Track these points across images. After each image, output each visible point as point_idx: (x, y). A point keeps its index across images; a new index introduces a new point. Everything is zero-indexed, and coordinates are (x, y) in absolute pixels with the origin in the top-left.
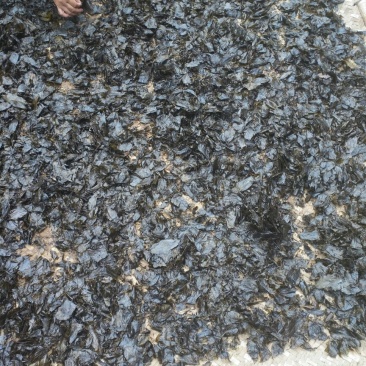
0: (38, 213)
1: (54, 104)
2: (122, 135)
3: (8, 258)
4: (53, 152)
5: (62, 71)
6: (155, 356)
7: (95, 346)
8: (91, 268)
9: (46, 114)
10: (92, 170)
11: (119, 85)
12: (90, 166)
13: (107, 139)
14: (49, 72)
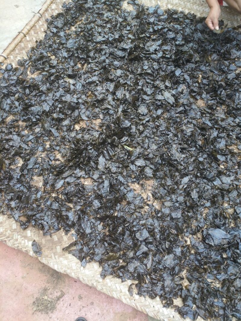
0: (151, 168)
1: (190, 110)
2: (223, 149)
3: (123, 184)
4: (176, 138)
5: (203, 93)
6: (181, 296)
7: (149, 266)
8: (166, 219)
9: (182, 113)
10: (194, 161)
11: (235, 118)
12: (194, 158)
13: (212, 147)
14: (195, 89)
